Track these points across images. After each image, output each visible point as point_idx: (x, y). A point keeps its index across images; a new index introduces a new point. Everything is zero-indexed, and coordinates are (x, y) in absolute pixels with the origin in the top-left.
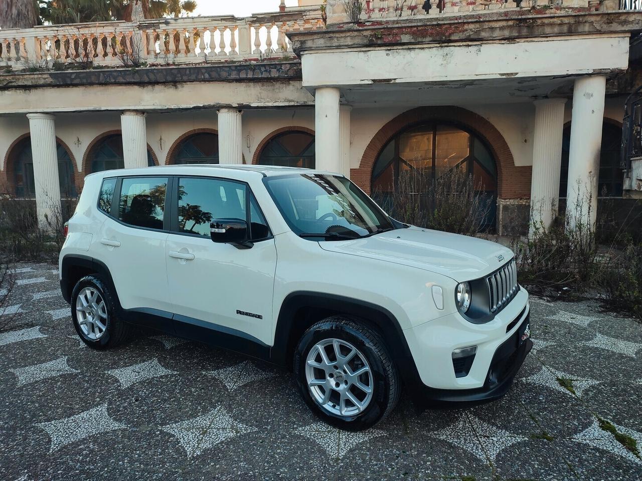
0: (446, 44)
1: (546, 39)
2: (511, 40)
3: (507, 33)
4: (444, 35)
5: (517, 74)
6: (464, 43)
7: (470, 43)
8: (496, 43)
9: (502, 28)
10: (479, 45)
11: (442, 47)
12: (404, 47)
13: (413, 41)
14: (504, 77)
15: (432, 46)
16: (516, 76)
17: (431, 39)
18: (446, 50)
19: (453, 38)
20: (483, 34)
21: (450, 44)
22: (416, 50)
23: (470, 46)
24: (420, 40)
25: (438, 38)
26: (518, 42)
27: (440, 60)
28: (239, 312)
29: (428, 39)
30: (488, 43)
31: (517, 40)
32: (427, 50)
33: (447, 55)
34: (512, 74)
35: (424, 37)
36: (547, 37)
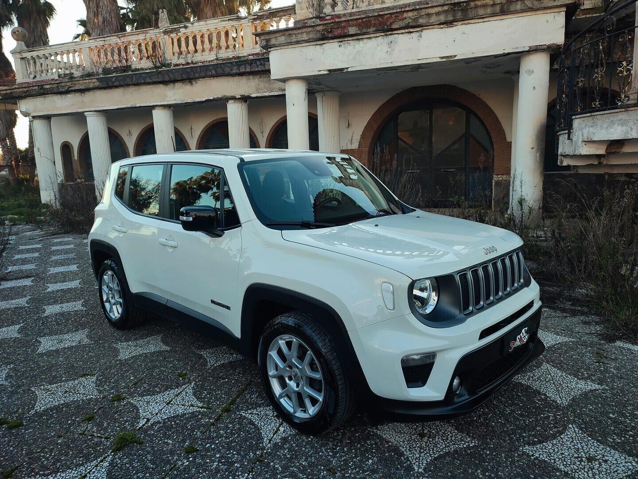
0: (390, 33)
1: (482, 20)
2: (448, 23)
3: (442, 18)
4: (386, 25)
5: (455, 56)
6: (407, 31)
7: (412, 30)
8: (435, 28)
9: (438, 14)
10: (420, 31)
11: (387, 35)
12: (354, 38)
13: (359, 32)
14: (444, 60)
15: (378, 35)
16: (456, 58)
17: (374, 29)
18: (391, 38)
19: (394, 27)
20: (421, 21)
21: (393, 32)
22: (364, 40)
23: (412, 32)
24: (364, 30)
25: (380, 28)
26: (456, 25)
27: (386, 48)
28: (213, 302)
29: (372, 29)
30: (428, 29)
31: (455, 23)
32: (373, 40)
33: (391, 42)
34: (451, 56)
35: (368, 27)
36: (483, 18)
